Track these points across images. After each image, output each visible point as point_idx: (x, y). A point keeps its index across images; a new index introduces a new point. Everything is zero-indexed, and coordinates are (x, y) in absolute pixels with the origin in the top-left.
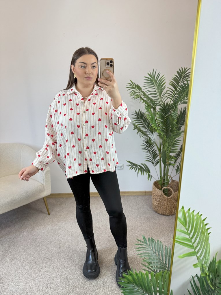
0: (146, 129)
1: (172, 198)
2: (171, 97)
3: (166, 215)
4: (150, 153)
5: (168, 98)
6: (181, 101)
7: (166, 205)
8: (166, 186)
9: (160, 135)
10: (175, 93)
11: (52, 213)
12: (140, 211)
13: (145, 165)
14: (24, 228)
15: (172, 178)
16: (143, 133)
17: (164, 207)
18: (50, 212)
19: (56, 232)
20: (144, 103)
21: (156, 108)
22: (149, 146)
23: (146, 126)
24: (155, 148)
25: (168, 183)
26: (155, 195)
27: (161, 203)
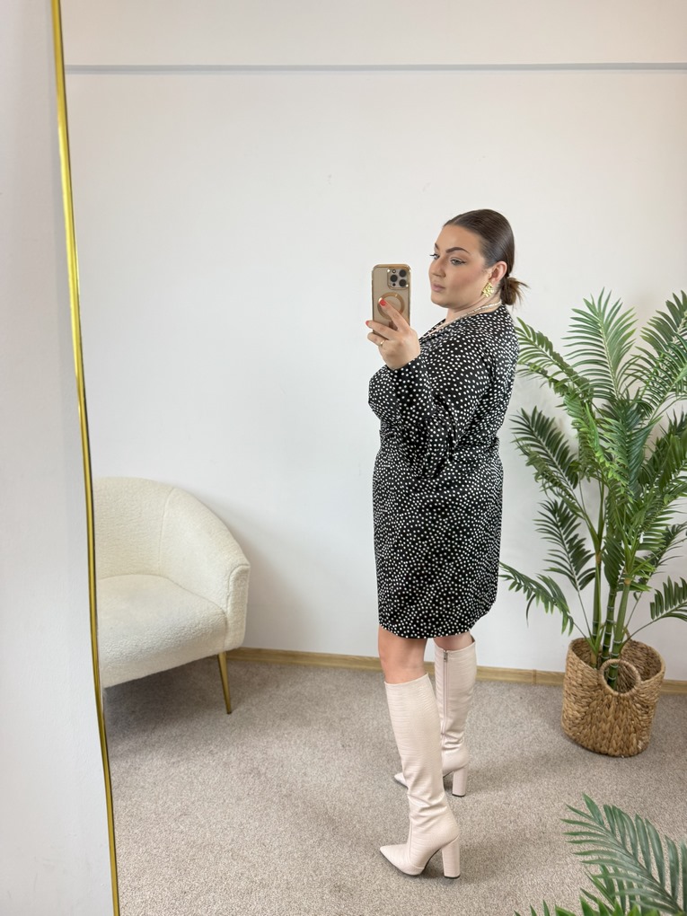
0: (556, 467)
1: (632, 697)
2: (645, 378)
3: (607, 754)
4: (564, 545)
5: (638, 380)
7: (613, 721)
8: (615, 657)
12: (522, 733)
13: (552, 581)
15: (629, 639)
23: (554, 459)
24: (583, 531)
26: (574, 683)
27: (594, 711)
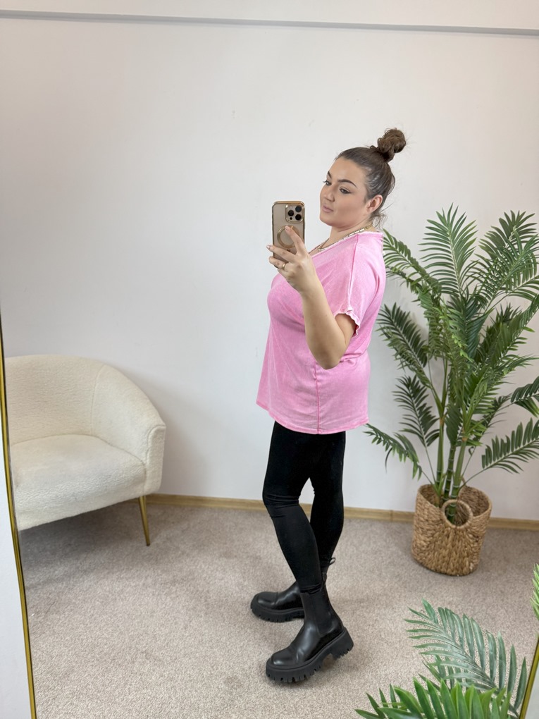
0: (410, 350)
1: (466, 529)
2: (481, 278)
3: (446, 574)
4: (414, 410)
7: (451, 548)
8: (454, 498)
10: (492, 269)
11: (156, 541)
12: (380, 559)
13: (405, 437)
14: (85, 571)
15: (465, 484)
17: (445, 552)
18: (151, 537)
19: (167, 590)
22: (412, 395)
23: (409, 344)
24: (430, 400)
26: (422, 519)
27: (437, 541)
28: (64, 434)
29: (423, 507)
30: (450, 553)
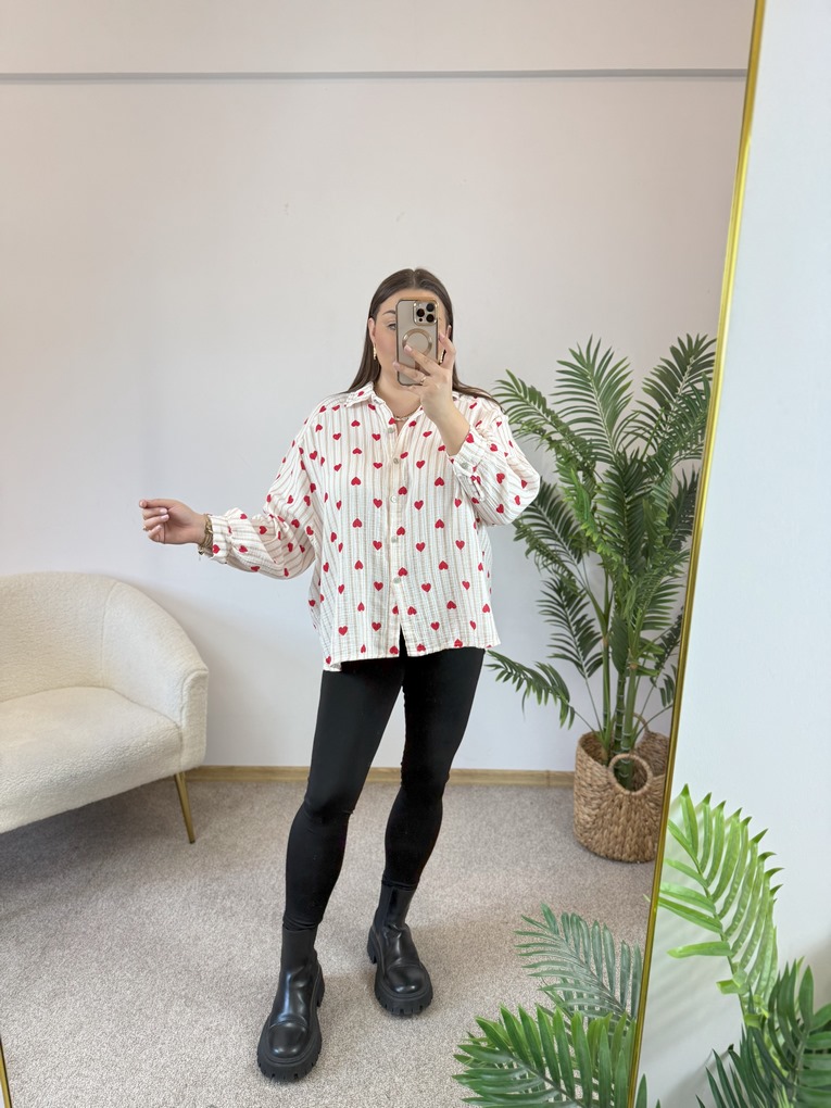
0: (559, 541)
1: (645, 795)
2: (647, 435)
3: (621, 861)
4: (570, 628)
5: (639, 439)
6: (685, 448)
7: (625, 822)
8: (626, 752)
9: (606, 564)
10: (662, 420)
11: (203, 837)
12: (528, 843)
13: (551, 669)
14: (99, 885)
15: (645, 727)
16: (547, 556)
17: (617, 830)
18: (195, 830)
19: (218, 906)
20: (553, 451)
21: (596, 469)
22: (564, 601)
23: (556, 531)
24: (589, 612)
25: (631, 740)
27: (605, 814)
28: (63, 687)
29: (584, 766)
30: (624, 832)
